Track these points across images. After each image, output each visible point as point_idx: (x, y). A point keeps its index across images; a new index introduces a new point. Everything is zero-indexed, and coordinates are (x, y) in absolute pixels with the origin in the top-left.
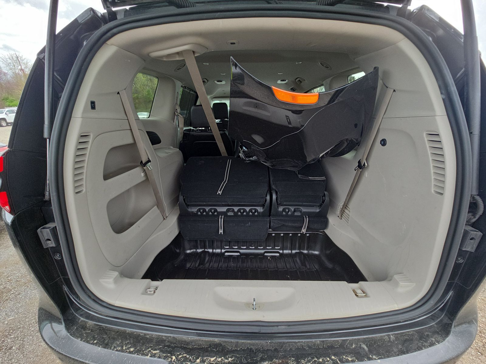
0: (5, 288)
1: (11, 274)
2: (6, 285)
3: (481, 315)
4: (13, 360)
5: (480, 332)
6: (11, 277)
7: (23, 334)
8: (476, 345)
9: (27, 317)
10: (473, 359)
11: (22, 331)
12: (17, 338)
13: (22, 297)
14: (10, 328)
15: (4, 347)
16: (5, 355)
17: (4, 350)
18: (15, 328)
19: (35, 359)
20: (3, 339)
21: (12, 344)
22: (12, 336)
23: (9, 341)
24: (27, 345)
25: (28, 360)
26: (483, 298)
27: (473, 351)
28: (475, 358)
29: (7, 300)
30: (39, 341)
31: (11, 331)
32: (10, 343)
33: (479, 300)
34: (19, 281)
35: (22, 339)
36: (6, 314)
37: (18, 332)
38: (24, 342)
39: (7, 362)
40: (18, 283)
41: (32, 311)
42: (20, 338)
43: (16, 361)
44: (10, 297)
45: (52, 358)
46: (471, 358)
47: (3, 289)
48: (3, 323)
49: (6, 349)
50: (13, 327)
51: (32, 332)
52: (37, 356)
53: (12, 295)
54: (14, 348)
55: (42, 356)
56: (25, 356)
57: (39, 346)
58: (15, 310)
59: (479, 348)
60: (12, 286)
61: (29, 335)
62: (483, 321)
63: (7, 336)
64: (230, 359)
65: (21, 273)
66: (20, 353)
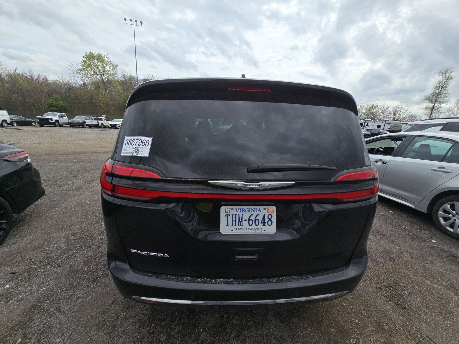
0: (30, 267)
1: (33, 257)
2: (31, 265)
3: (391, 276)
4: (52, 318)
5: (389, 286)
6: (34, 259)
7: (57, 299)
8: (386, 294)
9: (58, 287)
10: (384, 303)
11: (56, 297)
12: (52, 302)
13: (49, 273)
14: (44, 295)
15: (41, 310)
16: (43, 316)
17: (42, 312)
18: (49, 295)
19: (73, 314)
20: (39, 304)
21: (49, 307)
22: (48, 301)
23: (45, 305)
24: (63, 306)
25: (66, 316)
26: (392, 265)
27: (384, 298)
28: (385, 302)
29: (35, 276)
30: (74, 302)
31: (46, 298)
32: (47, 306)
33: (390, 266)
34: (43, 262)
35: (57, 302)
36: (38, 286)
37: (53, 298)
38: (60, 304)
39: (46, 320)
40: (42, 263)
41: (61, 282)
42: (55, 302)
43: (55, 318)
44: (38, 274)
45: (87, 312)
46: (382, 302)
47: (29, 268)
48: (37, 293)
49: (44, 311)
50: (47, 295)
51: (66, 297)
52: (74, 312)
53: (39, 272)
54: (51, 309)
55: (79, 312)
56: (63, 313)
57: (74, 305)
58: (46, 283)
59: (388, 296)
60: (37, 266)
61: (63, 299)
62: (391, 280)
63: (43, 302)
64: (231, 280)
65: (42, 256)
66: (58, 312)
